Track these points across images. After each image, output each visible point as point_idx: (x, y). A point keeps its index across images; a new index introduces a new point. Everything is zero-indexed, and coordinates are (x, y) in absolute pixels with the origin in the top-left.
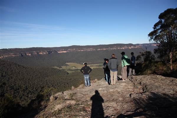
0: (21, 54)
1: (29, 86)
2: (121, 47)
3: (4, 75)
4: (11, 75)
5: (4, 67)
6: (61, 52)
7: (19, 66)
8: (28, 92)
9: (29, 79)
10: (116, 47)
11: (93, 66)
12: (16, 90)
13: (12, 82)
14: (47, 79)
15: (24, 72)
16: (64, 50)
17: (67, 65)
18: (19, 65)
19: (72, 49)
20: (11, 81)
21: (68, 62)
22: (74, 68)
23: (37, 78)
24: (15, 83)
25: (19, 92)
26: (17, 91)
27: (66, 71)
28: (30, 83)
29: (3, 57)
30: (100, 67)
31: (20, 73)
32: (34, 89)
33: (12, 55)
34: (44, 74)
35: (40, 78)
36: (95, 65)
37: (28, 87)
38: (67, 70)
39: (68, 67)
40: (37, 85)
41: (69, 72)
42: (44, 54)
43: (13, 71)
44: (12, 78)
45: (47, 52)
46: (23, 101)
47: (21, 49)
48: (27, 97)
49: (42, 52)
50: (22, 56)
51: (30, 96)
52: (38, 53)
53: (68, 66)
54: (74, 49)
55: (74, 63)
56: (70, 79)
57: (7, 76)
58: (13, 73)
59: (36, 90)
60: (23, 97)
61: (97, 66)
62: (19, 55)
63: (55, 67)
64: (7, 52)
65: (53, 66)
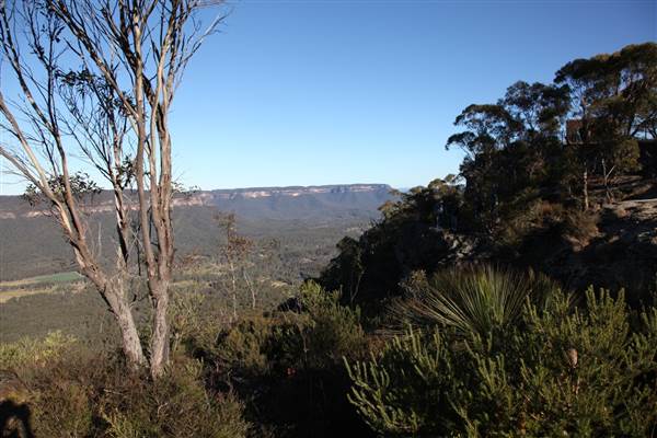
11: (5, 289)
30: (42, 291)
36: (17, 283)
61: (28, 286)
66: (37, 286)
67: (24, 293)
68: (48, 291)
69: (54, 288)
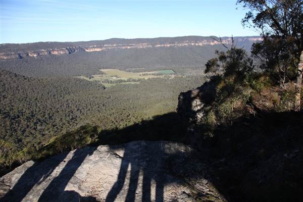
0: (19, 55)
1: (37, 110)
2: (196, 42)
4: (3, 92)
6: (91, 51)
7: (16, 76)
8: (35, 121)
9: (37, 99)
10: (187, 41)
11: (147, 74)
12: (13, 119)
13: (5, 105)
14: (67, 97)
15: (27, 87)
16: (97, 47)
17: (102, 73)
18: (15, 74)
19: (110, 45)
20: (4, 103)
21: (104, 68)
22: (115, 78)
23: (51, 96)
24: (12, 106)
25: (19, 122)
26: (17, 119)
28: (38, 105)
30: (159, 77)
31: (19, 88)
32: (47, 116)
33: (2, 57)
34: (62, 89)
35: (56, 97)
36: (151, 73)
37: (35, 113)
38: (103, 82)
39: (104, 77)
40: (51, 109)
41: (106, 85)
42: (60, 54)
43: (6, 85)
44: (5, 97)
45: (67, 51)
46: (28, 136)
47: (18, 44)
48: (35, 129)
49: (58, 51)
50: (21, 57)
51: (39, 128)
52: (50, 53)
53: (104, 75)
54: (115, 45)
55: (115, 70)
56: (107, 97)
58: (7, 88)
59: (50, 117)
60: (27, 130)
61: (154, 74)
62: (14, 56)
63: (82, 77)
65: (78, 76)
66: (157, 75)
67: (153, 77)
68: (161, 77)
69: (163, 76)
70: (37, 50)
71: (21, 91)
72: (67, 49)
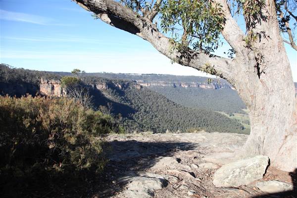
0: (174, 84)
3: (147, 110)
4: (156, 112)
5: (149, 99)
7: (168, 101)
9: (179, 124)
13: (155, 122)
15: (174, 112)
17: (244, 113)
18: (168, 99)
21: (246, 108)
23: (191, 124)
24: (159, 125)
27: (241, 123)
29: (151, 86)
31: (168, 112)
33: (162, 85)
34: (202, 120)
38: (243, 122)
39: (245, 118)
41: (246, 126)
42: (207, 88)
43: (160, 107)
44: (156, 116)
45: (214, 86)
47: (175, 76)
49: (205, 85)
50: (175, 87)
52: (199, 86)
53: (245, 115)
57: (151, 112)
58: (159, 109)
62: (170, 85)
63: (223, 113)
64: (156, 78)
65: (220, 111)
70: (188, 83)
71: (169, 114)
72: (214, 84)
